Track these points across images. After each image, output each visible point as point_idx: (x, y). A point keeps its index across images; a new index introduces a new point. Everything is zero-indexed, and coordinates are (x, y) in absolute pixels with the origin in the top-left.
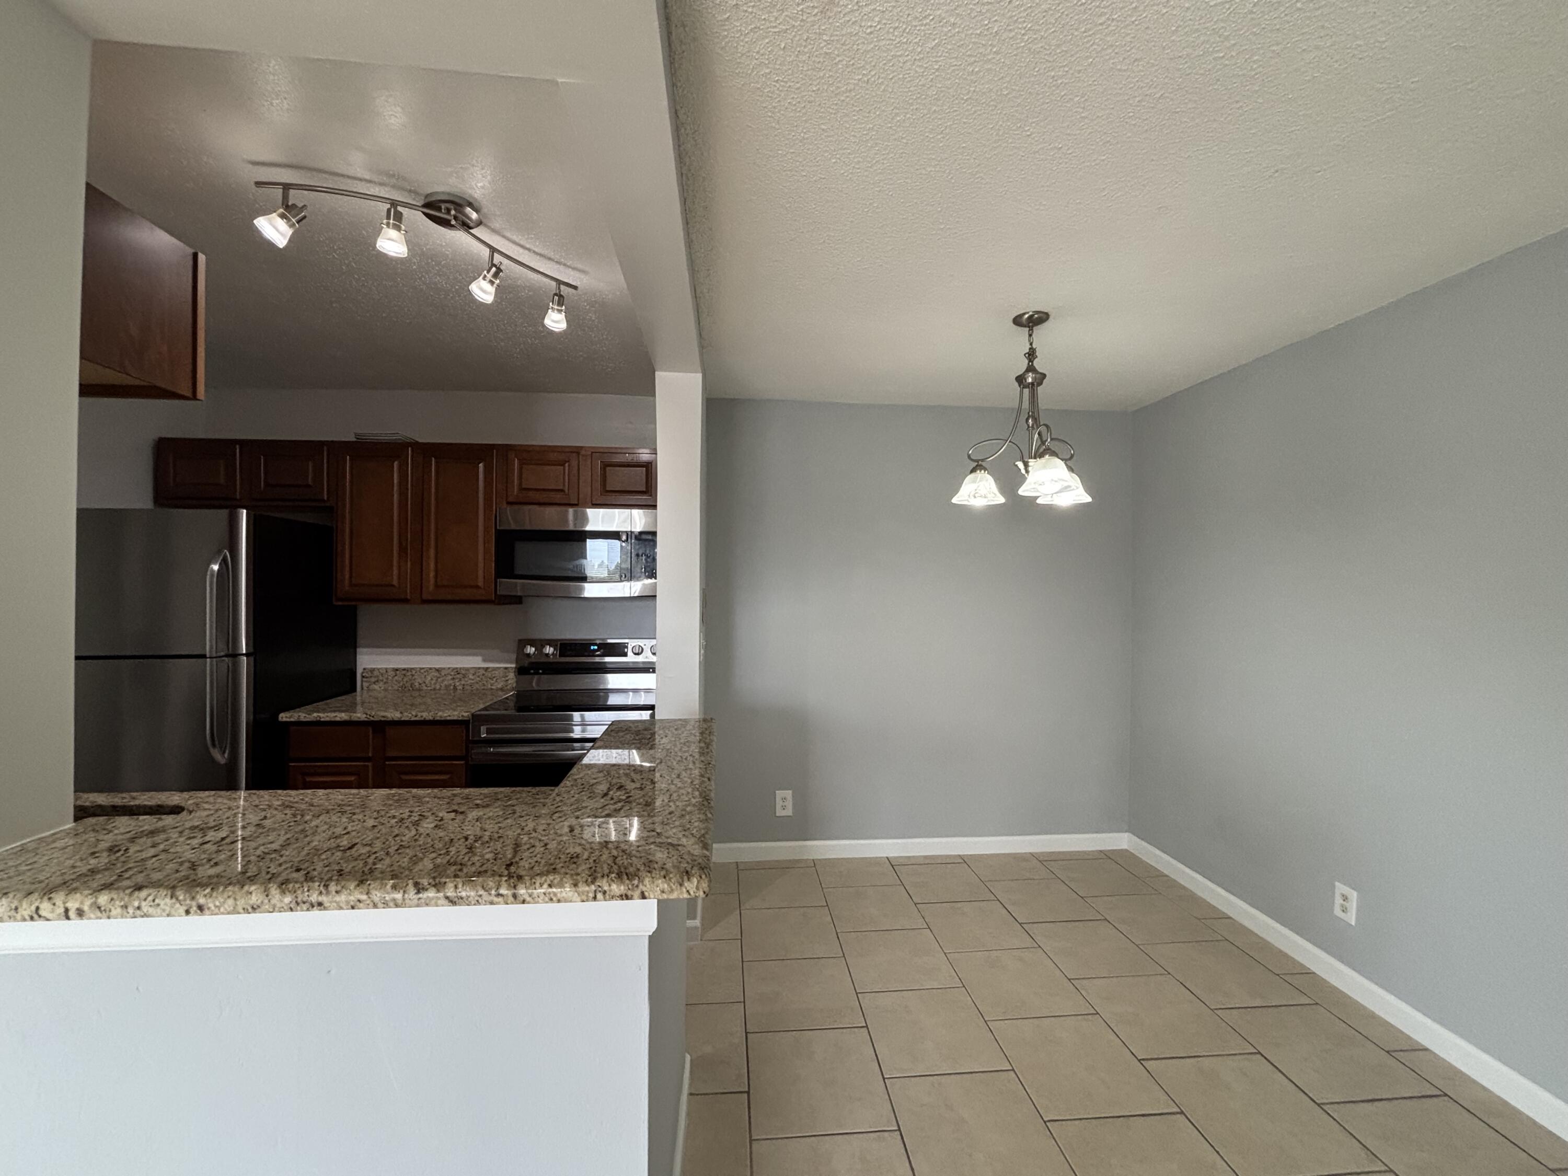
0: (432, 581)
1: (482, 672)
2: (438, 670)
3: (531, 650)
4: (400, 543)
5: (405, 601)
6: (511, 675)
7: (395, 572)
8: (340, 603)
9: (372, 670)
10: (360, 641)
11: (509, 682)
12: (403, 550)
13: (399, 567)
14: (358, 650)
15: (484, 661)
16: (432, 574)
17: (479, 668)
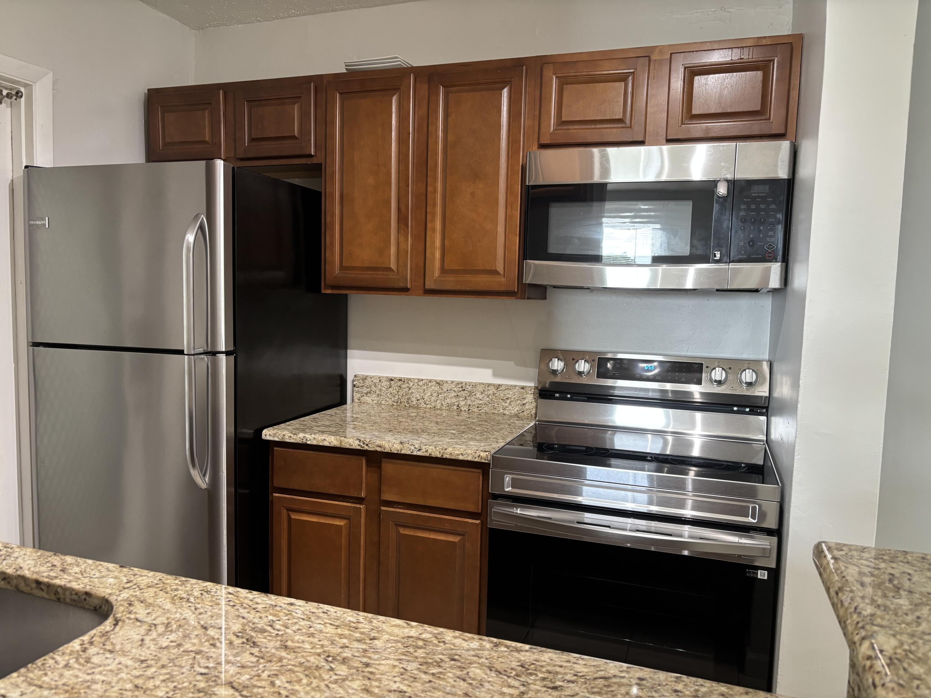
0: (437, 263)
1: (492, 390)
2: (438, 383)
3: (557, 365)
4: (399, 210)
5: (404, 290)
6: (530, 398)
7: (393, 250)
8: (329, 292)
9: (365, 378)
10: (351, 341)
11: (527, 407)
12: (402, 219)
13: (398, 244)
14: (349, 352)
15: (495, 375)
16: (438, 254)
17: (489, 385)
